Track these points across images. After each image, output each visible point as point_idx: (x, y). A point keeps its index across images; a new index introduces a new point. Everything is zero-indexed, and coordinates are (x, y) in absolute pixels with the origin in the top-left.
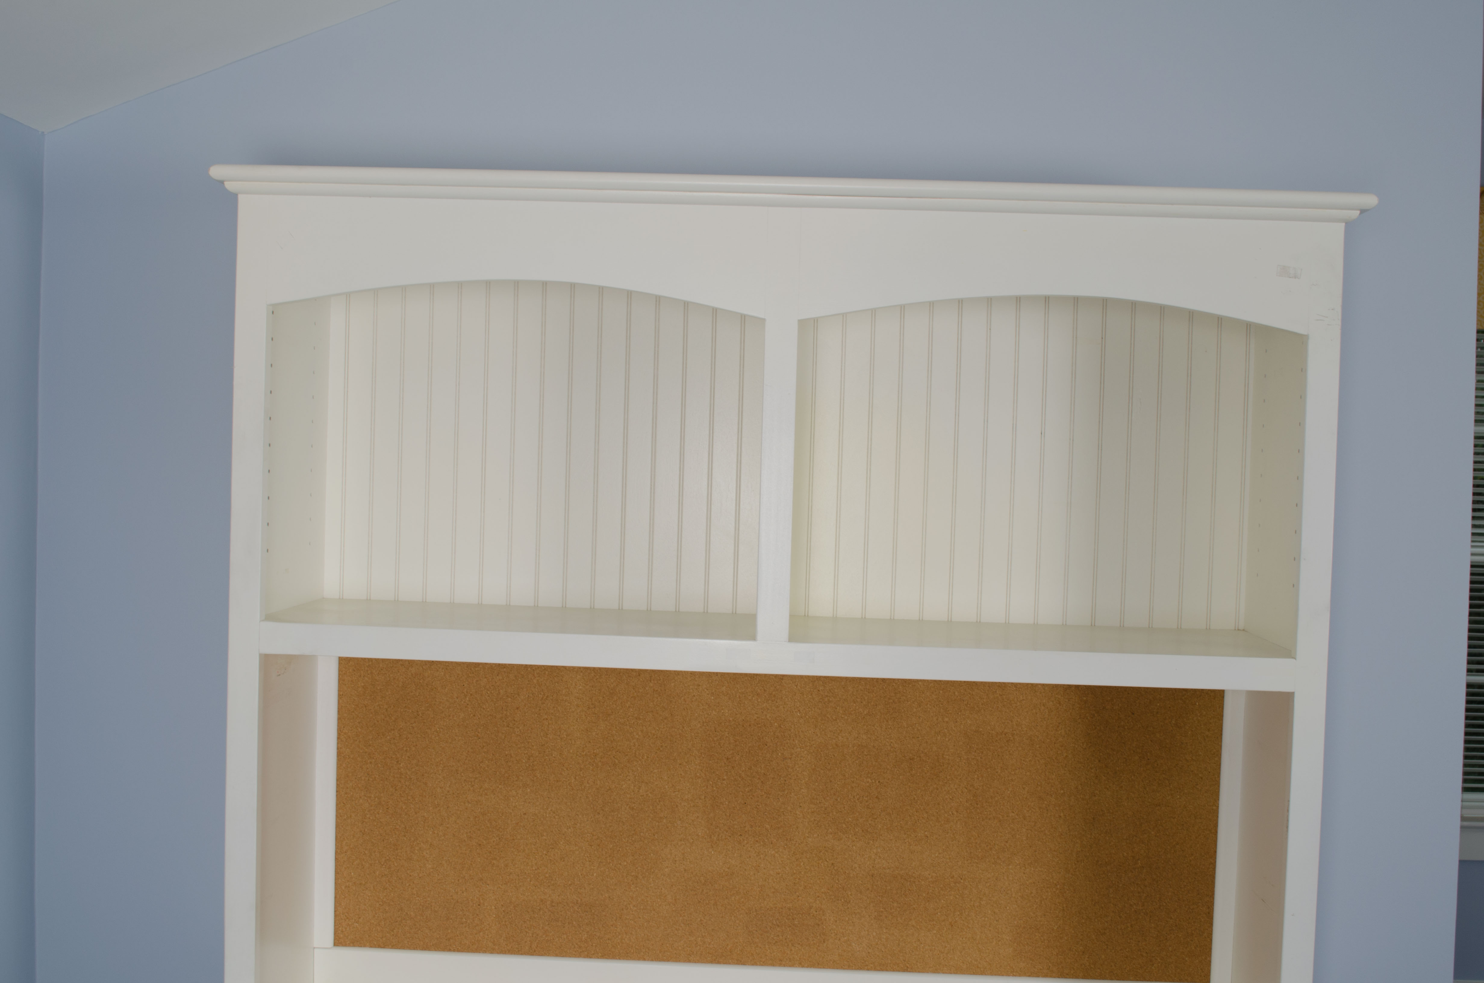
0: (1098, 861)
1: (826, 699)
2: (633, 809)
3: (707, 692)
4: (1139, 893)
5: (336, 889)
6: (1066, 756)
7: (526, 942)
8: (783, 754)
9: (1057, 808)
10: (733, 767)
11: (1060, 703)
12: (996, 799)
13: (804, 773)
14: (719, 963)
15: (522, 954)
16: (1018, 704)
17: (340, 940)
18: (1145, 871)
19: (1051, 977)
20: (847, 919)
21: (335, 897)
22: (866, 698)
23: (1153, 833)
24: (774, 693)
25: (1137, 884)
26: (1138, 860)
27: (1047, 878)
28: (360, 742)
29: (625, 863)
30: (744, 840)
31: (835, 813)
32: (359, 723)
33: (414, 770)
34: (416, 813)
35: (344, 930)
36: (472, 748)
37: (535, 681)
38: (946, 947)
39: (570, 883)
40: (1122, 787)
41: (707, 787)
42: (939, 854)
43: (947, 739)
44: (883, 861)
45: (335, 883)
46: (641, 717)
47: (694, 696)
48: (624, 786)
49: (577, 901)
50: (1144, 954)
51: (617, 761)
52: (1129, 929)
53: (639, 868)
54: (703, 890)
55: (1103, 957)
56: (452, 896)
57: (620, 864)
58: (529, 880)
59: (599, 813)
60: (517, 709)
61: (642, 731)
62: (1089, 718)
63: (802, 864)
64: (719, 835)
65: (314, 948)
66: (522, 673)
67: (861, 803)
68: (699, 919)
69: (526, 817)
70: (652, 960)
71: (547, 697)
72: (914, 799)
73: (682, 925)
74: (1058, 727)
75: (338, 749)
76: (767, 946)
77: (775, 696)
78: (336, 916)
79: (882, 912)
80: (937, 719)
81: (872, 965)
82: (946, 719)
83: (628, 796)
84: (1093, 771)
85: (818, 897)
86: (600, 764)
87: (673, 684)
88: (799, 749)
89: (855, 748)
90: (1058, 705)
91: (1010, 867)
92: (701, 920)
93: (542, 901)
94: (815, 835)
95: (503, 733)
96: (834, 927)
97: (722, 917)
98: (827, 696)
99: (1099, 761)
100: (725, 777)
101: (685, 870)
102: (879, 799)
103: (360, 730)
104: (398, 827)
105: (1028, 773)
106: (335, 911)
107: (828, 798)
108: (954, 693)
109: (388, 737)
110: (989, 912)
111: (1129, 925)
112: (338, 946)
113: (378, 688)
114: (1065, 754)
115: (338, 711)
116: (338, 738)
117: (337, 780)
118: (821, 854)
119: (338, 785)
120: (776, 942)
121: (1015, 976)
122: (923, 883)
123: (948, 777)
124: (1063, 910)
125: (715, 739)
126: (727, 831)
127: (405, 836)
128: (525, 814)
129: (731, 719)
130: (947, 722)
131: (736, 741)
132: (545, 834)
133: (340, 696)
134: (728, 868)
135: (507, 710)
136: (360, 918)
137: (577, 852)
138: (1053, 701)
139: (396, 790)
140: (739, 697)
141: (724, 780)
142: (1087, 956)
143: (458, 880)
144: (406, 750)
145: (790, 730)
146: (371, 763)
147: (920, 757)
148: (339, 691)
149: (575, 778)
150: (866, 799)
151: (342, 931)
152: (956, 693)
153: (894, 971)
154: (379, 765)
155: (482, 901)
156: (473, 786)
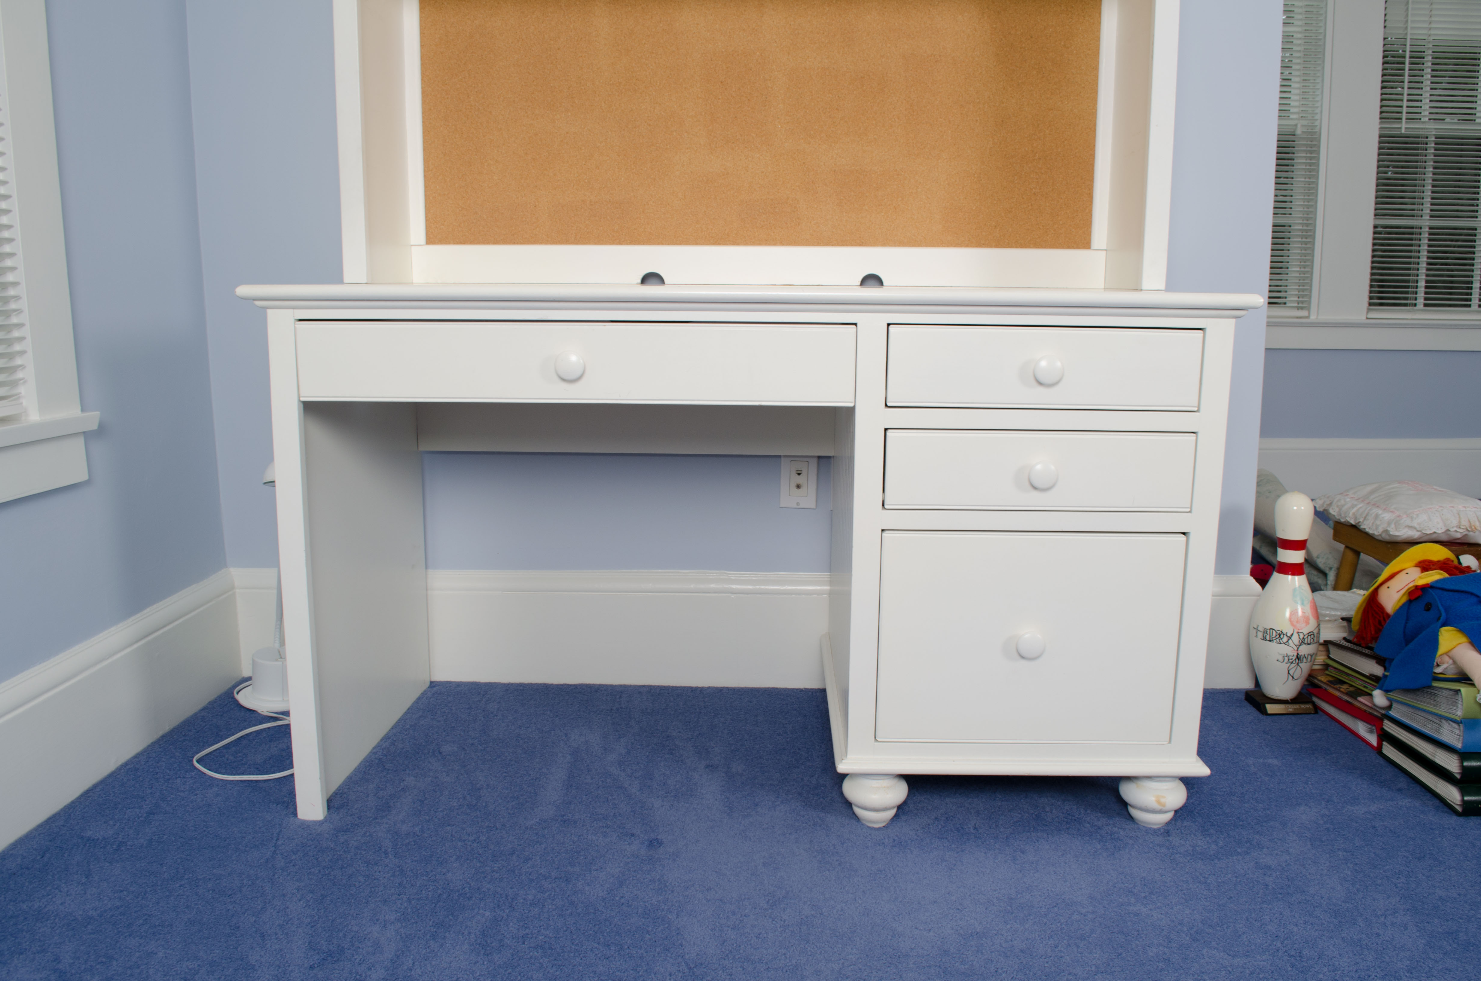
0: (1006, 155)
1: (796, 32)
2: (650, 125)
3: (705, 29)
4: (1037, 179)
5: (426, 199)
6: (981, 72)
7: (572, 234)
8: (764, 77)
9: (975, 114)
10: (726, 89)
11: (975, 30)
12: (928, 107)
13: (781, 91)
14: (719, 244)
15: (569, 244)
16: (944, 31)
17: (432, 238)
18: (1041, 162)
19: (971, 246)
20: (816, 206)
21: (426, 206)
22: (827, 30)
23: (1047, 131)
24: (756, 28)
25: (1036, 172)
26: (1036, 153)
27: (967, 169)
28: (438, 82)
29: (646, 169)
30: (736, 146)
31: (805, 123)
32: (437, 67)
33: (481, 102)
34: (484, 136)
35: (433, 231)
36: (525, 83)
37: (571, 26)
38: (891, 226)
39: (604, 186)
40: (1023, 96)
41: (706, 105)
42: (885, 152)
43: (890, 61)
44: (843, 160)
45: (425, 194)
46: (654, 52)
47: (694, 33)
48: (643, 107)
49: (610, 200)
50: (1041, 227)
51: (637, 88)
52: (1030, 207)
53: (656, 172)
54: (705, 188)
55: (1010, 230)
56: (514, 201)
57: (642, 169)
58: (572, 185)
59: (624, 130)
60: (559, 49)
61: (655, 63)
62: (998, 41)
63: (780, 164)
64: (716, 144)
65: (411, 246)
66: (561, 20)
67: (825, 113)
68: (703, 211)
69: (568, 135)
70: (669, 244)
71: (581, 38)
72: (865, 109)
73: (691, 216)
74: (975, 49)
75: (422, 88)
76: (755, 230)
77: (756, 31)
78: (427, 220)
79: (842, 199)
80: (882, 46)
81: (836, 242)
82: (889, 45)
83: (647, 115)
84: (1001, 83)
85: (794, 189)
86: (624, 90)
87: (678, 24)
88: (776, 73)
89: (820, 70)
90: (974, 32)
91: (940, 161)
92: (705, 211)
93: (583, 201)
94: (790, 141)
95: (548, 70)
96: (806, 213)
97: (721, 208)
98: (797, 29)
99: (1006, 76)
100: (720, 97)
101: (691, 172)
102: (838, 110)
103: (438, 72)
104: (470, 148)
105: (952, 87)
106: (426, 217)
107: (799, 111)
108: (894, 24)
109: (460, 77)
110: (924, 197)
111: (1030, 204)
112: (429, 244)
113: (451, 38)
114: (980, 71)
115: (421, 59)
117: (423, 113)
118: (795, 155)
119: (423, 117)
120: (762, 226)
121: (944, 246)
122: (873, 175)
123: (891, 91)
124: (980, 194)
125: (712, 67)
126: (722, 140)
127: (476, 155)
128: (567, 133)
129: (723, 50)
130: (889, 47)
131: (727, 68)
132: (583, 148)
133: (422, 46)
134: (725, 169)
135: (550, 51)
136: (445, 221)
137: (608, 162)
138: (970, 29)
139: (468, 119)
140: (729, 32)
141: (719, 99)
142: (998, 230)
143: (519, 188)
144: (475, 87)
145: (769, 58)
146: (448, 98)
147: (869, 76)
148: (421, 42)
149: (605, 103)
150: (829, 110)
151: (432, 233)
152: (896, 24)
153: (852, 246)
154: (454, 100)
155: (537, 204)
156: (526, 113)
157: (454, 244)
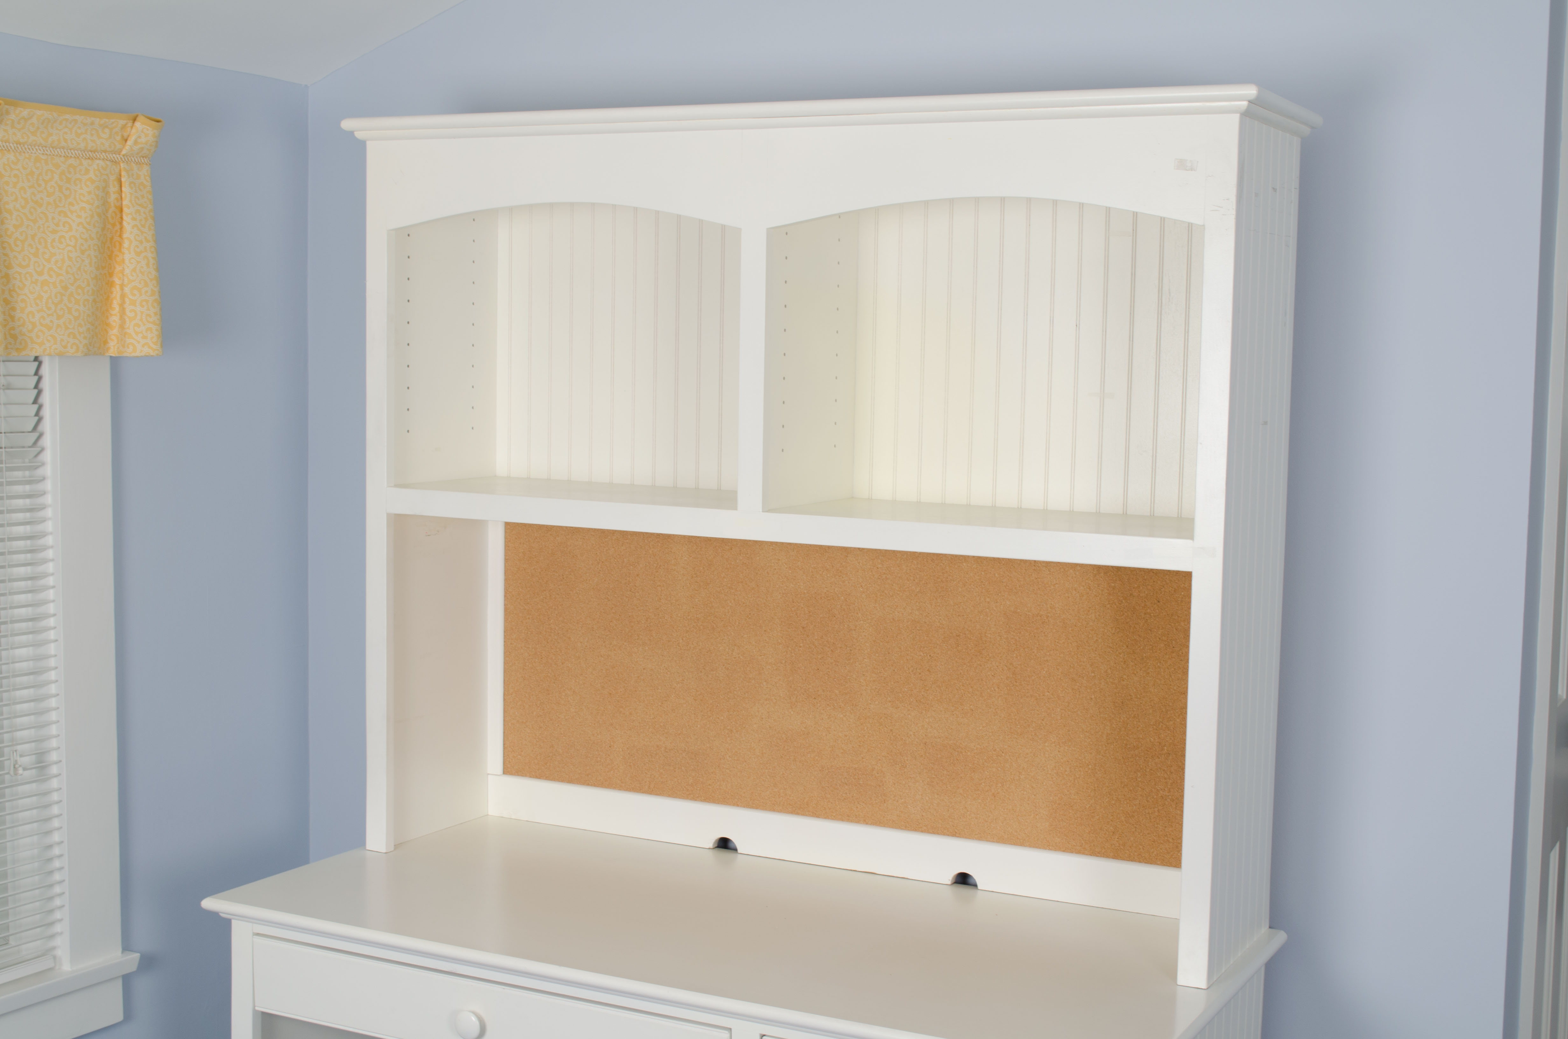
0: (1126, 745)
1: (884, 576)
2: (728, 669)
3: (786, 566)
4: (1165, 779)
5: (504, 725)
6: (1097, 640)
7: (646, 782)
8: (848, 625)
9: (1089, 690)
10: (808, 636)
11: (1090, 588)
12: (1033, 678)
13: (867, 644)
14: (798, 814)
15: (643, 793)
16: (1052, 587)
17: (509, 769)
18: (1170, 757)
19: (1084, 854)
20: (904, 783)
21: (504, 733)
22: (918, 577)
23: (1178, 720)
24: (840, 569)
25: (1164, 770)
26: (1164, 746)
27: (1080, 758)
28: (521, 600)
29: (722, 718)
30: (817, 703)
31: (892, 683)
32: (520, 583)
33: (560, 626)
34: (563, 664)
35: (511, 761)
36: (604, 609)
37: (650, 552)
38: (989, 816)
39: (679, 732)
40: (1148, 673)
41: (787, 652)
42: (983, 727)
43: (989, 619)
44: (935, 731)
45: (504, 720)
46: (733, 587)
47: (775, 569)
48: (721, 648)
49: (685, 748)
50: (1171, 840)
51: (715, 626)
52: (1156, 814)
53: (733, 723)
54: (784, 747)
55: (1132, 839)
56: (590, 737)
57: (718, 718)
58: (648, 727)
59: (701, 672)
60: (638, 575)
61: (734, 599)
62: (1117, 604)
63: (866, 728)
64: (797, 698)
65: (488, 774)
66: (641, 544)
67: (915, 674)
68: (782, 773)
69: (645, 671)
70: (744, 807)
71: (660, 566)
72: (961, 673)
73: (768, 777)
74: (1089, 611)
75: (505, 605)
76: (837, 802)
77: (841, 572)
78: (504, 748)
79: (934, 778)
80: (980, 599)
81: (925, 828)
82: (988, 600)
83: (724, 657)
84: (1121, 656)
85: (880, 760)
86: (701, 627)
87: (758, 558)
88: (862, 622)
89: (909, 623)
90: (1088, 590)
91: (1046, 744)
92: (783, 774)
93: (658, 746)
94: (877, 703)
95: (627, 597)
96: (893, 789)
97: (800, 772)
98: (885, 573)
99: (1127, 647)
100: (801, 645)
101: (770, 727)
102: (930, 672)
103: (521, 590)
104: (549, 675)
105: (1062, 655)
106: (504, 744)
107: (887, 669)
108: (995, 574)
109: (542, 597)
110: (1028, 786)
111: (1156, 809)
112: (506, 774)
113: (534, 554)
114: (1095, 639)
115: (505, 573)
116: (505, 596)
117: (505, 632)
118: (882, 720)
119: (505, 636)
120: (845, 799)
121: (1051, 850)
122: (969, 754)
123: (990, 655)
124: (1095, 790)
125: (793, 609)
126: (803, 694)
127: (554, 683)
128: (644, 669)
129: (805, 592)
130: (989, 602)
131: (810, 612)
132: (660, 688)
133: (506, 560)
134: (805, 728)
135: (629, 577)
136: (522, 751)
137: (685, 705)
138: (1083, 586)
139: (548, 642)
140: (812, 572)
141: (800, 647)
142: (1117, 837)
143: (595, 724)
144: (555, 609)
145: (854, 604)
146: (529, 618)
147: (965, 634)
148: (505, 556)
149: (683, 639)
150: (919, 671)
151: (510, 762)
152: (996, 575)
153: (944, 835)
154: (535, 621)
155: (612, 743)
156: (604, 642)
157: (530, 777)
